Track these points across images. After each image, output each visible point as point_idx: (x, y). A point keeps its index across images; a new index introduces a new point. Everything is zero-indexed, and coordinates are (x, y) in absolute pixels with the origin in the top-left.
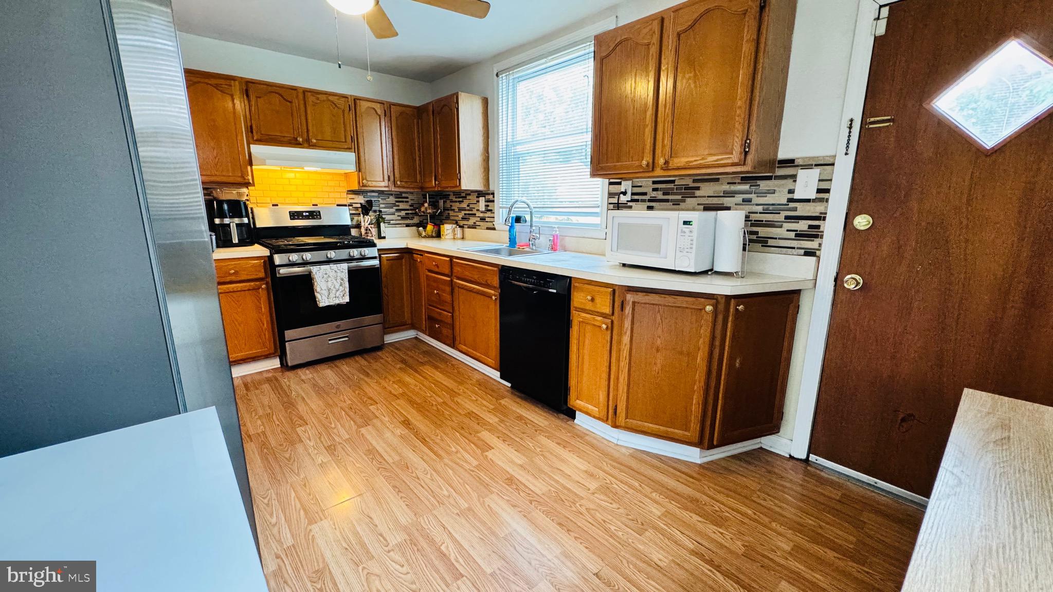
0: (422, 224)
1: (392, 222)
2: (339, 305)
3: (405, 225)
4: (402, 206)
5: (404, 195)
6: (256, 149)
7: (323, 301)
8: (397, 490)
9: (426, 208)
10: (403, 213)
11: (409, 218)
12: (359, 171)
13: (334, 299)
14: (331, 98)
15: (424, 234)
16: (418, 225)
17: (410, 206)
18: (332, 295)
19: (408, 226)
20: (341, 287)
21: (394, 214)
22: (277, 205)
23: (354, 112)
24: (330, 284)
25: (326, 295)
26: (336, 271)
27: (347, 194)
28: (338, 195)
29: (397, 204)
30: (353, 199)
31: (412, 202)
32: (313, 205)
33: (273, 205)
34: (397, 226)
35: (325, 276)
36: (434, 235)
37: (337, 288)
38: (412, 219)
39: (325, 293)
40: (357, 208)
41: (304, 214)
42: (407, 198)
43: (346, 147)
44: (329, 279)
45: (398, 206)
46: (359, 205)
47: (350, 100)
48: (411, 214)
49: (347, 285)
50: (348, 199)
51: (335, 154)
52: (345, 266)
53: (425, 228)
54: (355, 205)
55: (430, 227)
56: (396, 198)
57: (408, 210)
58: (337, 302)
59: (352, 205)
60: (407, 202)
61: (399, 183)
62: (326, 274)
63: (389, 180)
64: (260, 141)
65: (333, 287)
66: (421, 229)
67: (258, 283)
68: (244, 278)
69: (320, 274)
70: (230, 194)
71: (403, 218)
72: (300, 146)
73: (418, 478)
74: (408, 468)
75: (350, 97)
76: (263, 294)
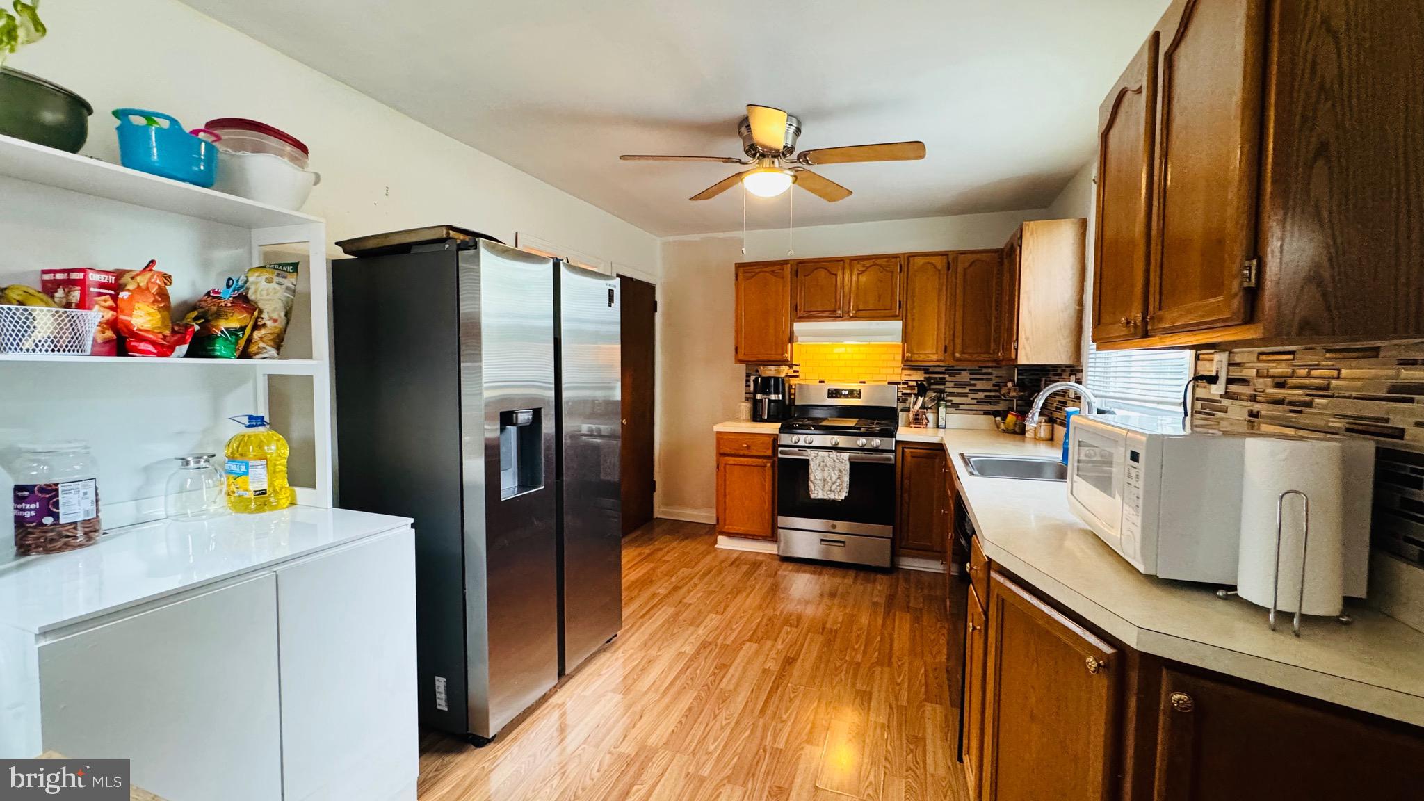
0: (1003, 415)
1: (961, 407)
2: (834, 501)
3: (982, 412)
4: (980, 385)
5: (985, 370)
6: (798, 326)
7: (816, 492)
8: (688, 713)
9: (1009, 389)
10: (981, 395)
11: (988, 402)
12: (905, 342)
13: (829, 492)
14: (879, 262)
15: (1002, 426)
16: (996, 414)
17: (994, 385)
18: (827, 488)
19: (986, 413)
20: (838, 481)
21: (967, 396)
22: (823, 382)
23: (905, 273)
24: (826, 474)
25: (821, 486)
26: (834, 460)
27: (902, 369)
28: (890, 371)
29: (972, 382)
30: (910, 375)
31: (998, 380)
32: (861, 382)
33: (820, 382)
34: (970, 412)
35: (822, 464)
36: (1017, 430)
37: (834, 480)
38: (995, 403)
39: (820, 483)
40: (912, 388)
41: (843, 392)
42: (990, 374)
43: (890, 314)
44: (826, 469)
45: (974, 385)
46: (914, 384)
47: (902, 259)
48: (994, 396)
49: (846, 479)
50: (903, 376)
51: (878, 324)
52: (846, 455)
53: (1004, 419)
54: (910, 383)
55: (1011, 418)
56: (971, 374)
57: (990, 391)
58: (832, 496)
59: (907, 383)
60: (990, 380)
61: (957, 355)
62: (823, 462)
63: (945, 351)
64: (801, 319)
65: (829, 478)
66: (998, 419)
67: (765, 461)
68: (754, 453)
69: (817, 462)
70: (770, 371)
71: (980, 402)
72: (840, 319)
73: (715, 717)
74: (723, 702)
75: (902, 257)
76: (769, 473)
